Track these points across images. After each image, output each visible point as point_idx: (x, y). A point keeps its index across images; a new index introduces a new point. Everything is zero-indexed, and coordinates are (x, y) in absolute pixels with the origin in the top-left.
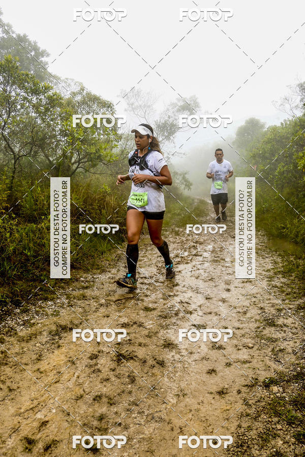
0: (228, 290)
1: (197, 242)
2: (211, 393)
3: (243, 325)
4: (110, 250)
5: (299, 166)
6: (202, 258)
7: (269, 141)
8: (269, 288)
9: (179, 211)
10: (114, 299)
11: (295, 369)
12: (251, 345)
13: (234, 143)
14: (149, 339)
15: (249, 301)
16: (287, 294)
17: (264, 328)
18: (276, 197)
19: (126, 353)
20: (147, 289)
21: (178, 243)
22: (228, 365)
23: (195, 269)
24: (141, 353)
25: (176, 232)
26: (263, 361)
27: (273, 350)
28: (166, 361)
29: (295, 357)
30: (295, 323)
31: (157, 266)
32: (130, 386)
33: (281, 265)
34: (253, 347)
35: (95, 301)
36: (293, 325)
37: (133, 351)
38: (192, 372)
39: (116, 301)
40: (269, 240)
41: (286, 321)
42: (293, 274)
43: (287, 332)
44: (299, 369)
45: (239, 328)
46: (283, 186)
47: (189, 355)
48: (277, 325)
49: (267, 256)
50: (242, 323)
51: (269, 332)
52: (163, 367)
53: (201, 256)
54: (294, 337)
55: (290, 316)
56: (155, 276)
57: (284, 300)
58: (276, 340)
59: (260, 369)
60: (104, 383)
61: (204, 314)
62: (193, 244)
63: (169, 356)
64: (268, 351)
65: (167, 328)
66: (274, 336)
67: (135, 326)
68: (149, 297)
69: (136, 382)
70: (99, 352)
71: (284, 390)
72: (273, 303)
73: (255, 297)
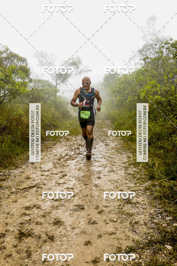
0: (99, 178)
1: (80, 145)
2: (88, 262)
3: (110, 204)
4: (23, 152)
5: (141, 97)
6: (83, 155)
7: (122, 83)
8: (126, 175)
9: (69, 126)
10: (22, 188)
11: (147, 237)
12: (115, 220)
13: (102, 84)
14: (44, 218)
15: (113, 185)
16: (138, 179)
17: (124, 206)
18: (127, 116)
19: (26, 231)
20: (45, 179)
21: (68, 146)
22: (100, 236)
23: (78, 163)
24: (37, 230)
25: (67, 139)
26: (124, 232)
27: (131, 223)
28: (55, 236)
29: (146, 227)
30: (144, 201)
31: (53, 163)
32: (27, 260)
33: (132, 159)
34: (116, 221)
35: (9, 190)
36: (143, 202)
37: (31, 229)
38: (74, 244)
39: (23, 189)
40: (124, 142)
41: (138, 199)
42: (140, 165)
43: (139, 208)
44: (149, 237)
45: (107, 207)
46: (131, 109)
47: (72, 230)
48: (133, 203)
49: (123, 153)
50: (109, 203)
51: (128, 208)
52: (52, 241)
53: (82, 154)
54: (144, 211)
55: (140, 196)
56: (52, 170)
57: (136, 184)
58: (132, 215)
59: (122, 239)
60: (8, 259)
61: (84, 196)
62: (77, 146)
63: (58, 231)
64: (127, 224)
65: (57, 209)
66: (131, 211)
67: (34, 209)
68: (46, 185)
69: (31, 256)
70: (6, 231)
71: (140, 257)
72: (129, 187)
73: (117, 182)
